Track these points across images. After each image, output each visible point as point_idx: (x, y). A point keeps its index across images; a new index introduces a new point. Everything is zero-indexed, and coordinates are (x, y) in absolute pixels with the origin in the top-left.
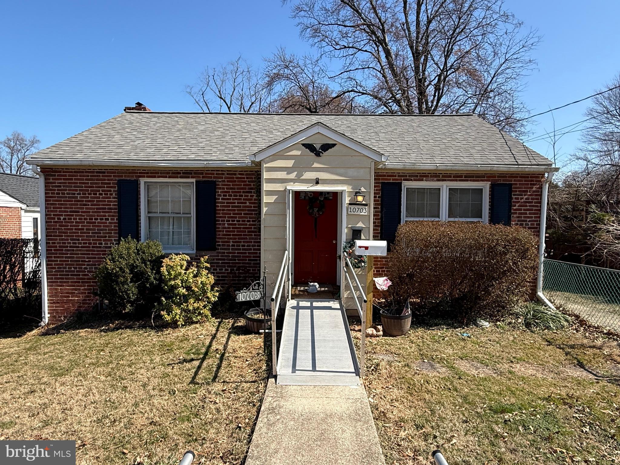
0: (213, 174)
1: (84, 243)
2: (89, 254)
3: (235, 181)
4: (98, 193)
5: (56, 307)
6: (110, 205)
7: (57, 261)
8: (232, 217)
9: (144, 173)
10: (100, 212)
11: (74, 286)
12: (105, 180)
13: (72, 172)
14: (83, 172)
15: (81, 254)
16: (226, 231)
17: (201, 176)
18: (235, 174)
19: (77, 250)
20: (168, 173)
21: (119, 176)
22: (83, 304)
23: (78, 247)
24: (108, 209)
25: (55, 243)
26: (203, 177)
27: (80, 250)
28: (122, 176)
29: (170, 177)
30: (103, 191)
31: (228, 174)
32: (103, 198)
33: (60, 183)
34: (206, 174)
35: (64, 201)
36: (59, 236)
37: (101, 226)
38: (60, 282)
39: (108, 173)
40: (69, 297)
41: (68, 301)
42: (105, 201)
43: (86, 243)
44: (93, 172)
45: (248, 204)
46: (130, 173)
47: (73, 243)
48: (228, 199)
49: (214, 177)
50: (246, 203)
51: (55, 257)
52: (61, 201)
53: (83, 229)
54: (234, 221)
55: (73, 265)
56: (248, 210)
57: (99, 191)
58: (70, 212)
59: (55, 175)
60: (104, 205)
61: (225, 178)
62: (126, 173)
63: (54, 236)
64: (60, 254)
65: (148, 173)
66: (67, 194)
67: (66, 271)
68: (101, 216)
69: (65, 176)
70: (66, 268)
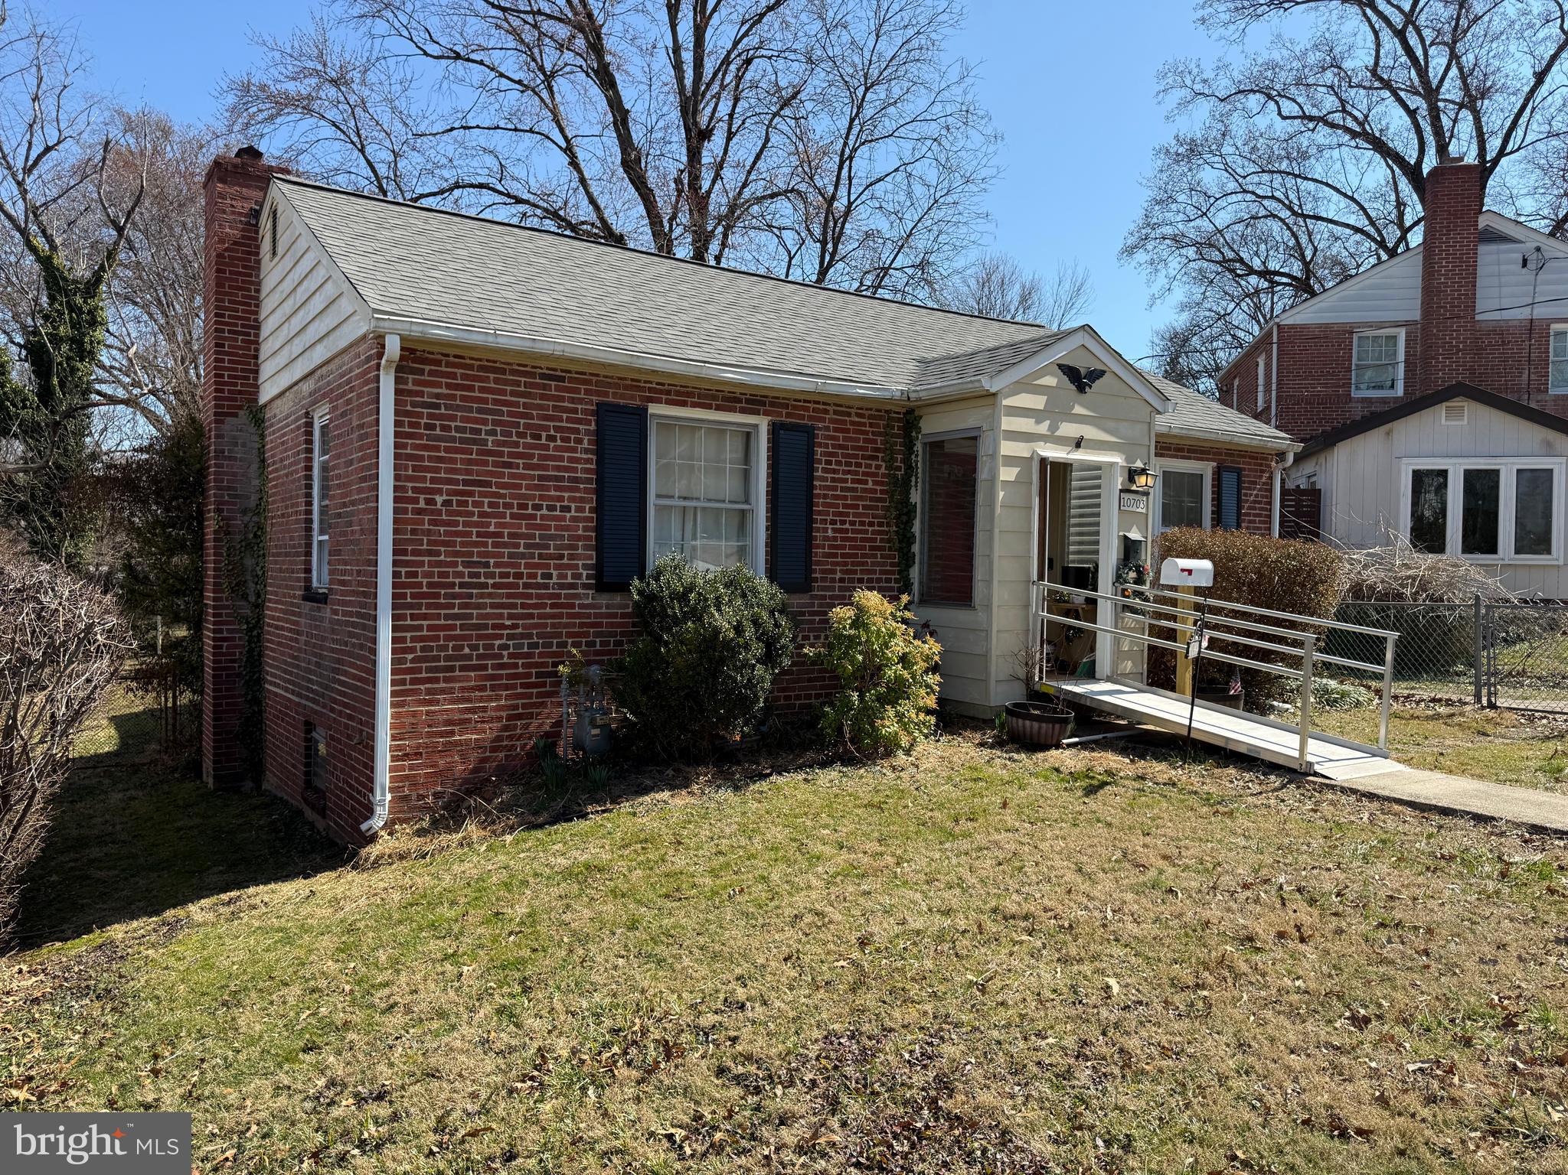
0: (806, 409)
1: (503, 575)
2: (514, 606)
3: (847, 431)
4: (544, 434)
5: (411, 768)
6: (575, 470)
7: (420, 628)
8: (841, 514)
9: (661, 392)
10: (548, 489)
11: (469, 700)
12: (562, 399)
13: (471, 367)
14: (503, 371)
15: (493, 606)
16: (831, 547)
17: (784, 411)
18: (849, 414)
19: (482, 596)
20: (714, 398)
21: (598, 393)
22: (494, 750)
23: (485, 586)
24: (570, 479)
25: (415, 575)
26: (788, 415)
27: (490, 595)
28: (606, 394)
29: (718, 408)
30: (557, 429)
31: (835, 412)
32: (556, 448)
33: (438, 396)
34: (795, 407)
35: (447, 450)
36: (430, 553)
37: (548, 528)
38: (429, 692)
39: (571, 380)
40: (452, 733)
41: (449, 747)
42: (561, 459)
43: (506, 575)
44: (532, 375)
45: (870, 485)
46: (626, 387)
47: (471, 575)
48: (834, 471)
49: (811, 418)
50: (866, 482)
51: (413, 617)
52: (437, 449)
53: (500, 535)
54: (843, 522)
55: (469, 638)
56: (871, 500)
57: (546, 428)
58: (466, 483)
59: (422, 372)
60: (558, 468)
61: (832, 421)
62: (617, 386)
63: (415, 553)
64: (429, 606)
65: (668, 393)
66: (458, 429)
67: (448, 658)
68: (551, 498)
69: (453, 376)
70: (445, 648)
